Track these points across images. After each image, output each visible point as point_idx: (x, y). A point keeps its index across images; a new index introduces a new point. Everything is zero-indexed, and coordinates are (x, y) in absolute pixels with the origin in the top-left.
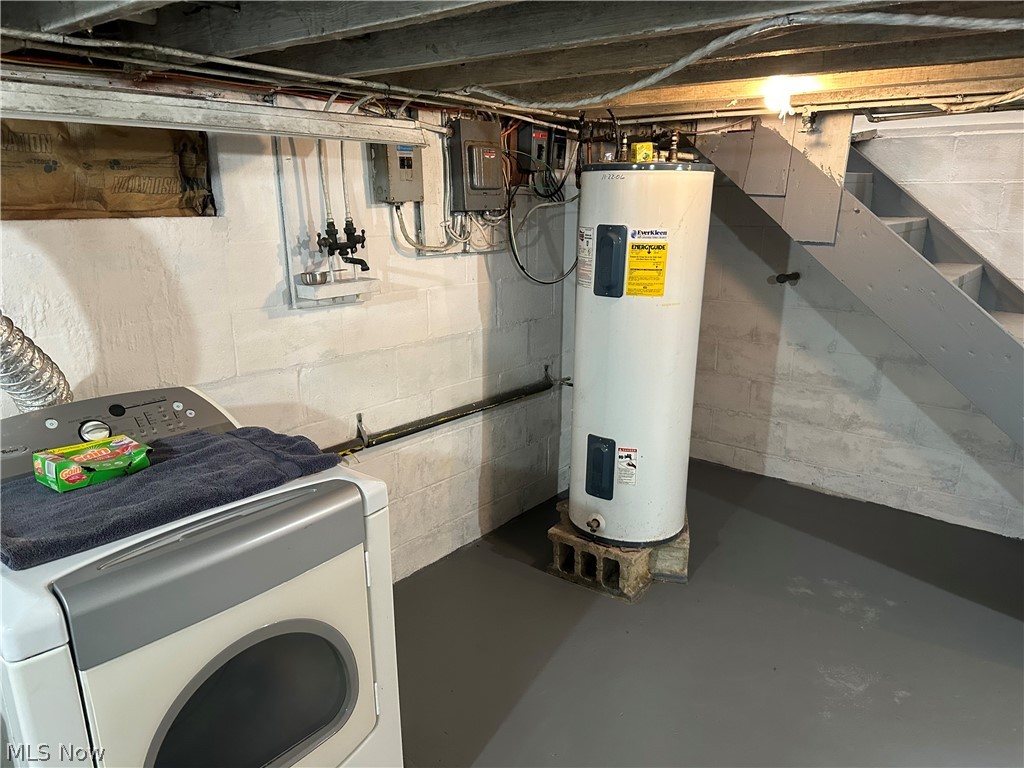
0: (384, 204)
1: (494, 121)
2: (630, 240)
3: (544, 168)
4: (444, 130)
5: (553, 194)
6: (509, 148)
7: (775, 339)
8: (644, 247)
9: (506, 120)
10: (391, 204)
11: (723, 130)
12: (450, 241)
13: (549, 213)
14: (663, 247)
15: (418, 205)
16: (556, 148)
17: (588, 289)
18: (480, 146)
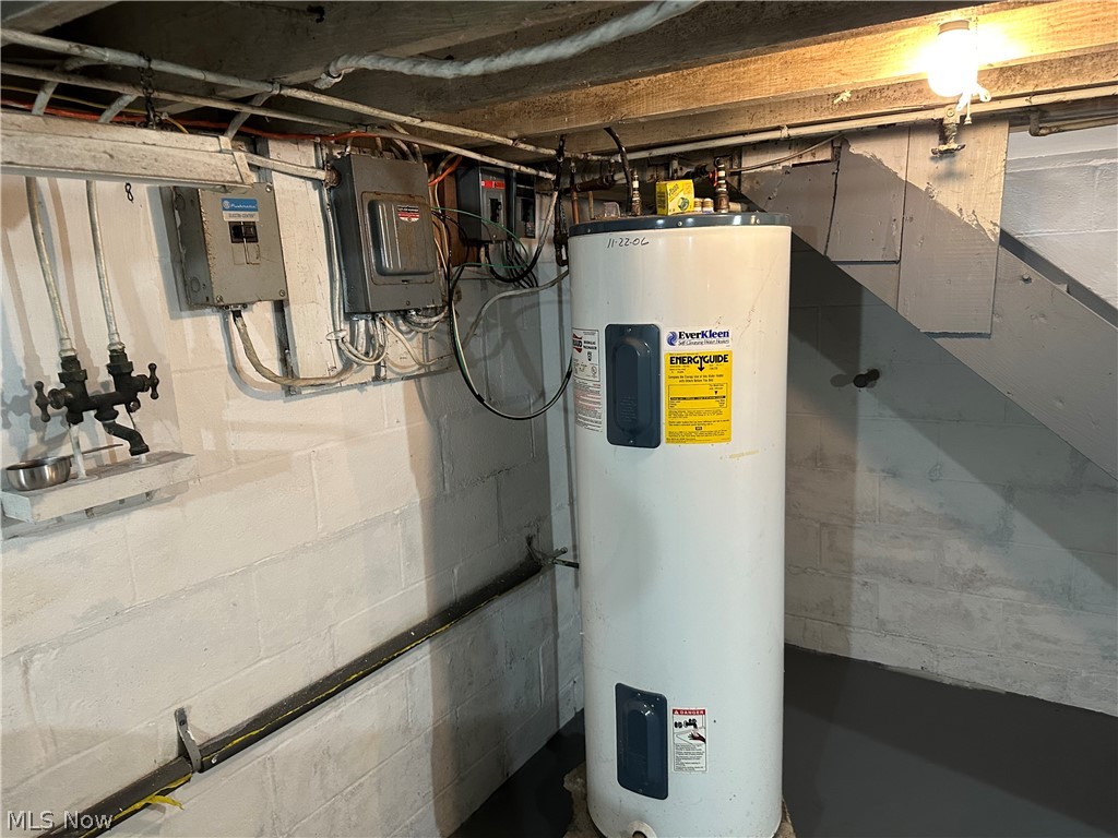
0: (208, 310)
1: (413, 161)
2: (666, 350)
3: (504, 237)
4: (321, 175)
5: (521, 277)
6: (442, 204)
7: (850, 463)
8: (691, 360)
9: (434, 159)
10: (222, 308)
11: (786, 164)
12: (348, 365)
13: (516, 305)
14: (725, 359)
15: (280, 307)
16: (519, 205)
17: (594, 435)
18: (390, 200)
